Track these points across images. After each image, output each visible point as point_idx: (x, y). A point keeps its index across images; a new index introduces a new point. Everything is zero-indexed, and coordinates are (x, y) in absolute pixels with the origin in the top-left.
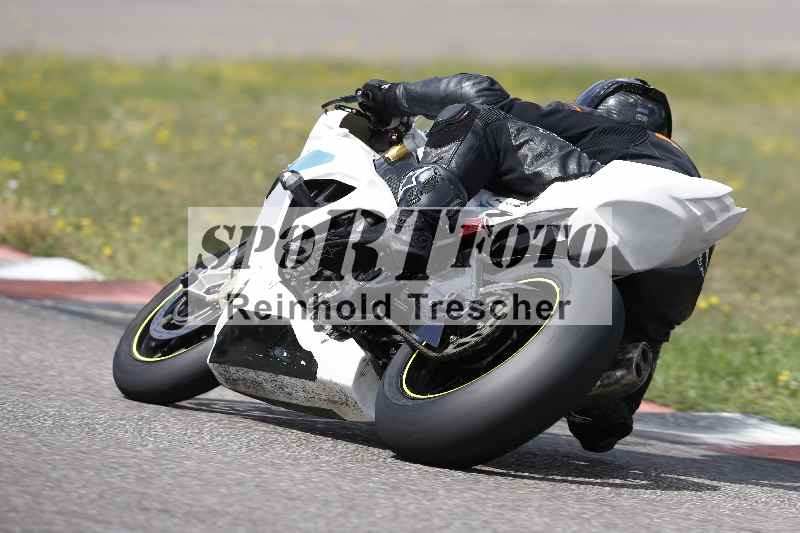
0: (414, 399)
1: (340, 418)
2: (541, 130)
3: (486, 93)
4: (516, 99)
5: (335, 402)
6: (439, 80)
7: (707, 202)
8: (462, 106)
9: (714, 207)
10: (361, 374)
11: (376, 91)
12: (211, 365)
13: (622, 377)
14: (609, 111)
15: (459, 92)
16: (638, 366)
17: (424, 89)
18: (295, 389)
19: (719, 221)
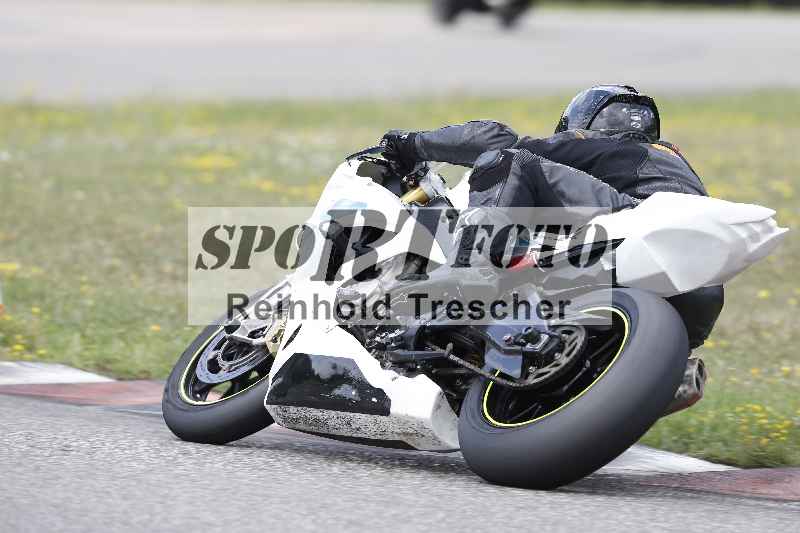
0: (501, 427)
5: (409, 434)
7: (751, 225)
9: (758, 229)
10: (438, 407)
11: (397, 141)
12: (268, 407)
13: (685, 392)
16: (697, 379)
18: (366, 424)
19: (763, 241)
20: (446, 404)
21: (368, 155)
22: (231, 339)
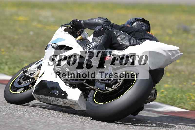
0: (98, 104)
1: (73, 109)
2: (122, 32)
3: (106, 22)
4: (113, 24)
5: (72, 105)
6: (93, 19)
7: (172, 51)
8: (101, 26)
9: (174, 52)
11: (75, 22)
12: (33, 95)
13: (151, 97)
14: (134, 26)
15: (99, 22)
16: (154, 94)
17: (89, 22)
18: (60, 101)
19: (176, 56)
20: (83, 97)
21: (67, 25)
22: (25, 75)
